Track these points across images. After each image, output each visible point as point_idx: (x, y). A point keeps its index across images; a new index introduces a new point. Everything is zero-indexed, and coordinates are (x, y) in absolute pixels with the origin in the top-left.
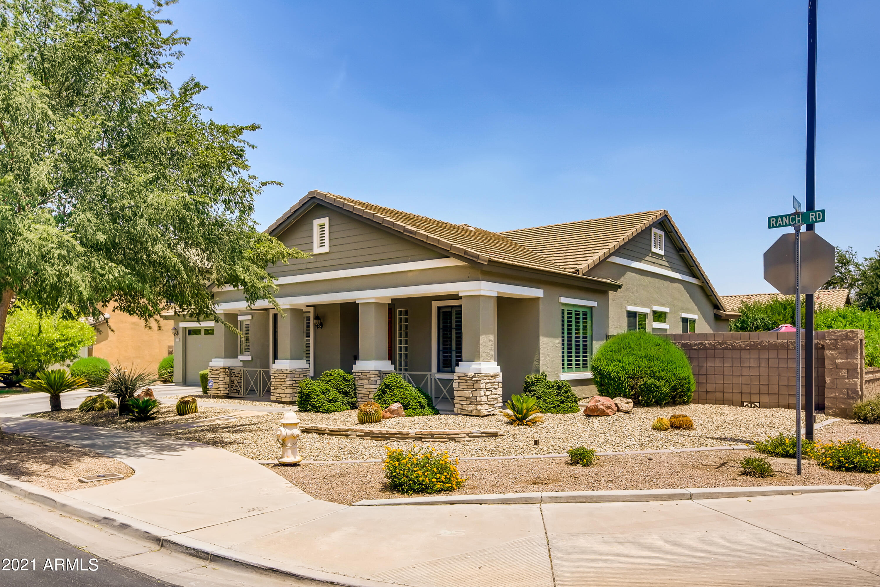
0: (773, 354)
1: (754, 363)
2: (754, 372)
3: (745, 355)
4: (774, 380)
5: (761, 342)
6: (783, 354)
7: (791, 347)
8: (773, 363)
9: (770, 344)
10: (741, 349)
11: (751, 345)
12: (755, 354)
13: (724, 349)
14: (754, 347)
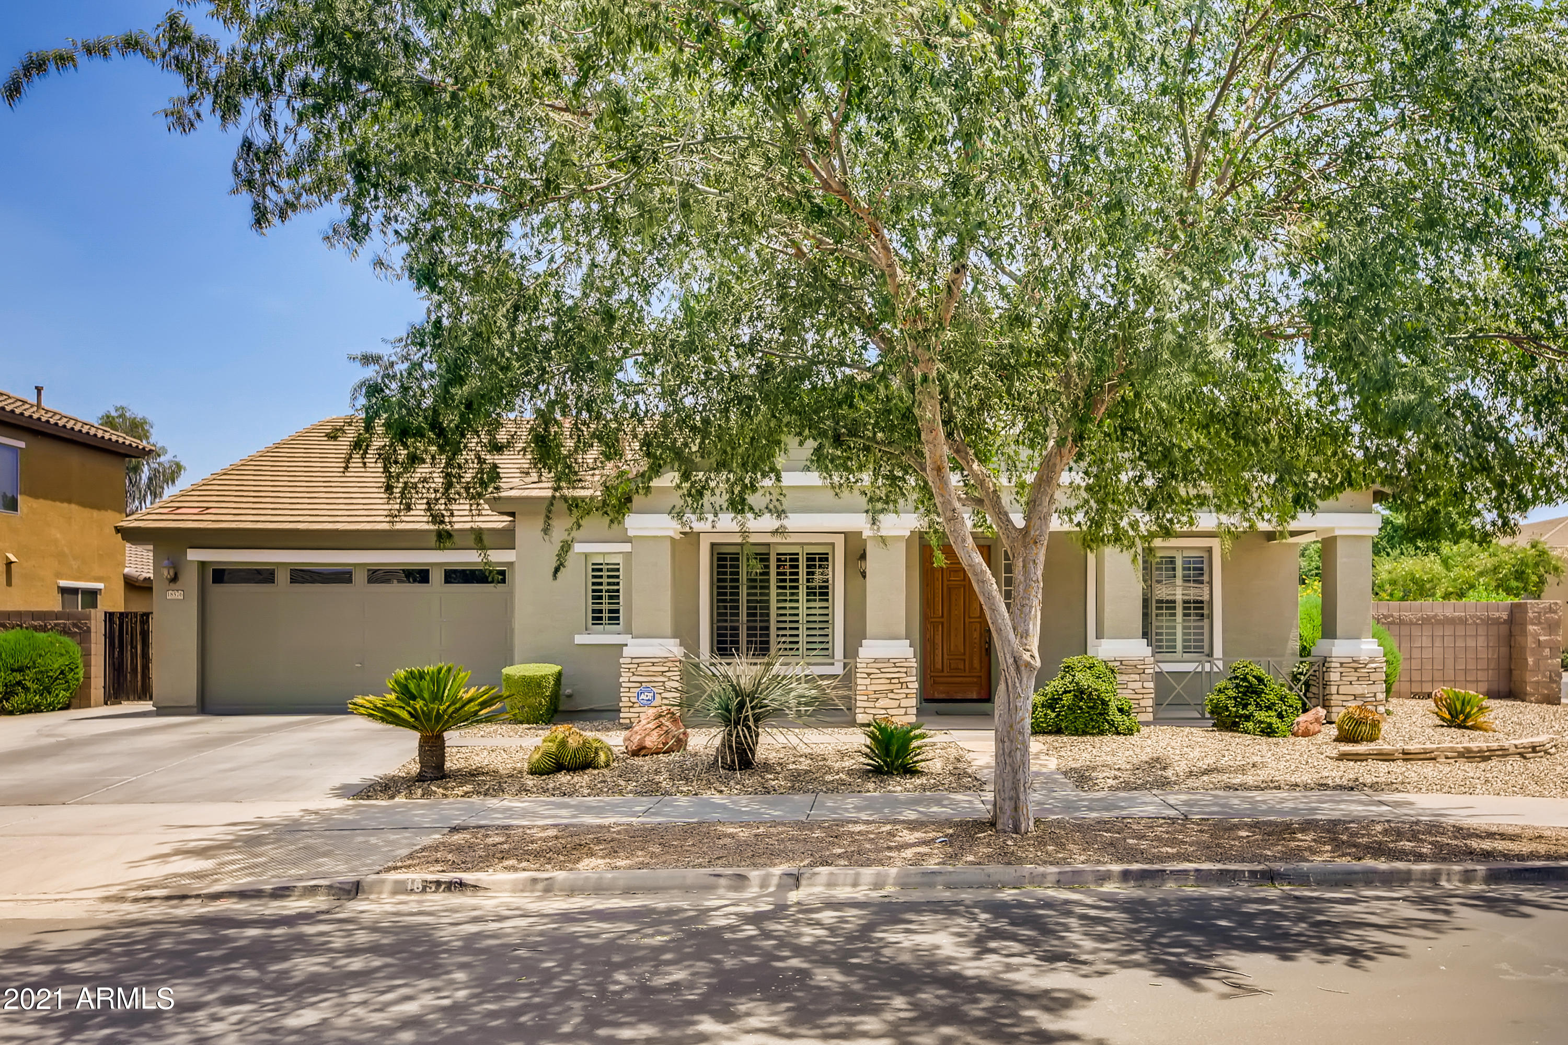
0: (1449, 631)
1: (1426, 642)
2: (1427, 654)
3: (1416, 631)
4: (1450, 663)
5: (1436, 615)
6: (1460, 631)
7: (1470, 621)
8: (1449, 642)
9: (1446, 617)
10: (1411, 623)
11: (1423, 619)
12: (1427, 631)
13: (1389, 623)
14: (1426, 621)
